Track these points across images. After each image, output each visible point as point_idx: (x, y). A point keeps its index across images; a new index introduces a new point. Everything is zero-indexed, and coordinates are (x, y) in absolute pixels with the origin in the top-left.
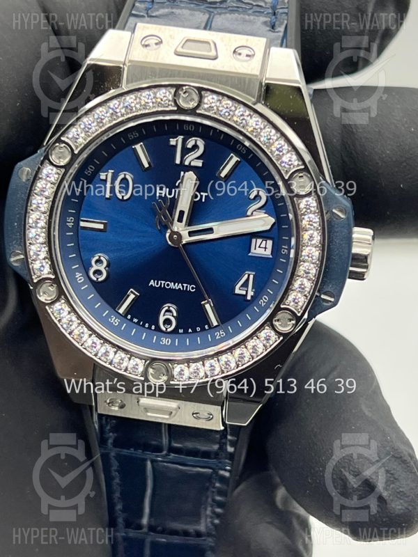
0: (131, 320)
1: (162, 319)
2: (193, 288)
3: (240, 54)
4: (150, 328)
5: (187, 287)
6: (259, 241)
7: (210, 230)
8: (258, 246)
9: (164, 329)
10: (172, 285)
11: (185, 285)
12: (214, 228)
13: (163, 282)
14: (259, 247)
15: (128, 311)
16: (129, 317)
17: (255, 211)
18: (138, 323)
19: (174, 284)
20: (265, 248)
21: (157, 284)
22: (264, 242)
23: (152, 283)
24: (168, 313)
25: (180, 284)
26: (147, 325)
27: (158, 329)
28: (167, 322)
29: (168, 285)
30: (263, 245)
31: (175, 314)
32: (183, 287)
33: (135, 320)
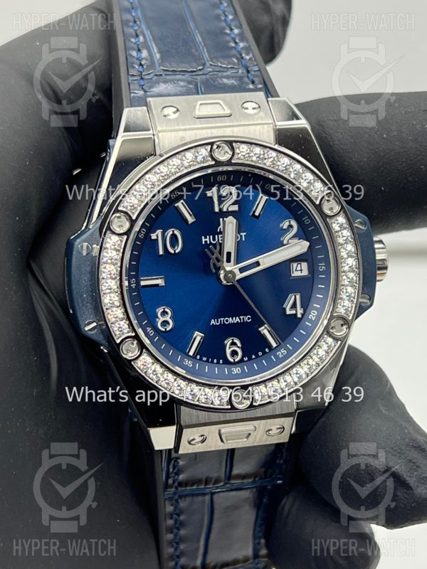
0: (201, 359)
1: (228, 352)
2: (249, 319)
3: (247, 108)
4: (218, 363)
5: (243, 319)
6: (295, 265)
7: (258, 264)
8: (294, 270)
9: (232, 361)
10: (230, 320)
11: (242, 317)
12: (260, 260)
13: (222, 319)
14: (296, 270)
15: (198, 352)
16: (198, 357)
17: (290, 239)
18: (207, 361)
19: (232, 319)
20: (301, 270)
21: (218, 322)
22: (299, 265)
23: (213, 322)
24: (232, 346)
25: (237, 318)
26: (215, 361)
27: (227, 362)
28: (234, 353)
29: (227, 321)
30: (299, 268)
31: (239, 344)
32: (240, 319)
33: (205, 359)
